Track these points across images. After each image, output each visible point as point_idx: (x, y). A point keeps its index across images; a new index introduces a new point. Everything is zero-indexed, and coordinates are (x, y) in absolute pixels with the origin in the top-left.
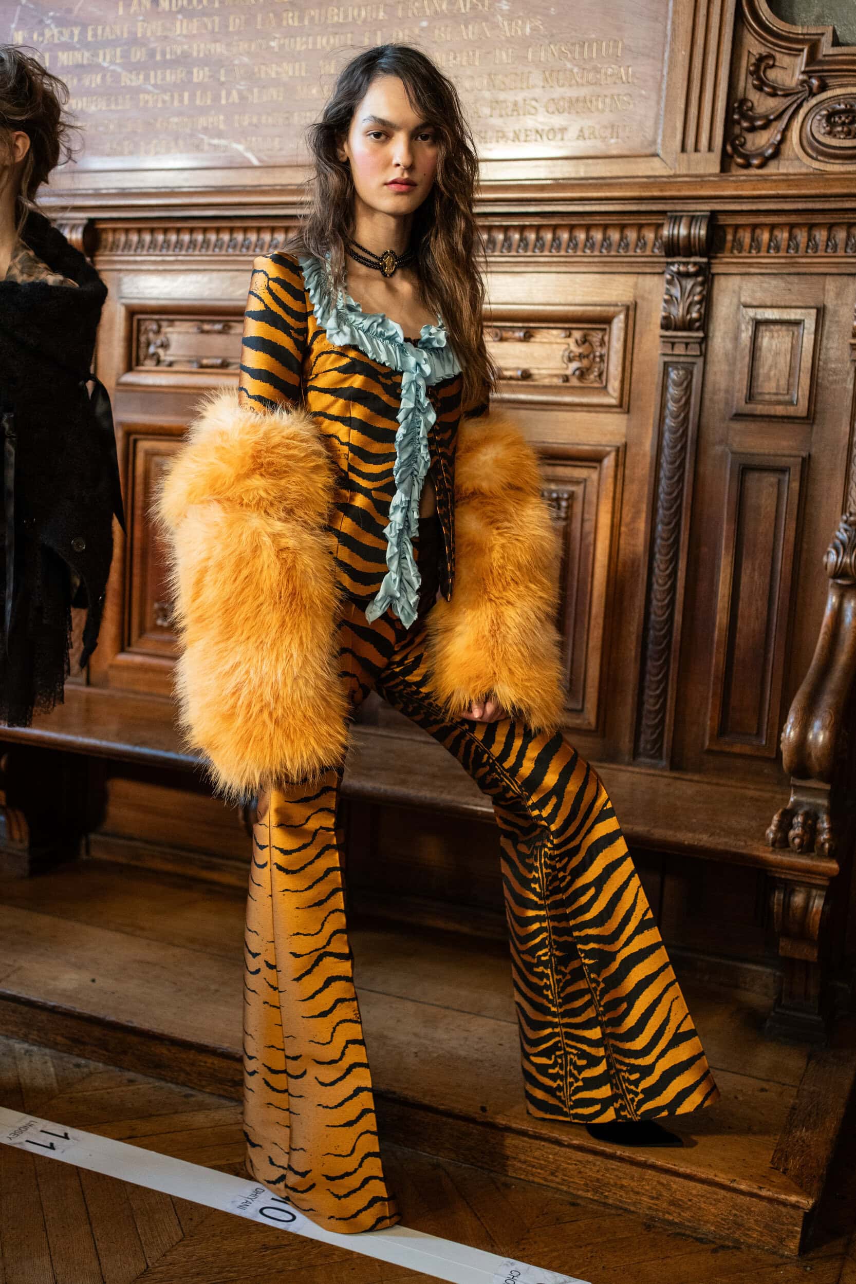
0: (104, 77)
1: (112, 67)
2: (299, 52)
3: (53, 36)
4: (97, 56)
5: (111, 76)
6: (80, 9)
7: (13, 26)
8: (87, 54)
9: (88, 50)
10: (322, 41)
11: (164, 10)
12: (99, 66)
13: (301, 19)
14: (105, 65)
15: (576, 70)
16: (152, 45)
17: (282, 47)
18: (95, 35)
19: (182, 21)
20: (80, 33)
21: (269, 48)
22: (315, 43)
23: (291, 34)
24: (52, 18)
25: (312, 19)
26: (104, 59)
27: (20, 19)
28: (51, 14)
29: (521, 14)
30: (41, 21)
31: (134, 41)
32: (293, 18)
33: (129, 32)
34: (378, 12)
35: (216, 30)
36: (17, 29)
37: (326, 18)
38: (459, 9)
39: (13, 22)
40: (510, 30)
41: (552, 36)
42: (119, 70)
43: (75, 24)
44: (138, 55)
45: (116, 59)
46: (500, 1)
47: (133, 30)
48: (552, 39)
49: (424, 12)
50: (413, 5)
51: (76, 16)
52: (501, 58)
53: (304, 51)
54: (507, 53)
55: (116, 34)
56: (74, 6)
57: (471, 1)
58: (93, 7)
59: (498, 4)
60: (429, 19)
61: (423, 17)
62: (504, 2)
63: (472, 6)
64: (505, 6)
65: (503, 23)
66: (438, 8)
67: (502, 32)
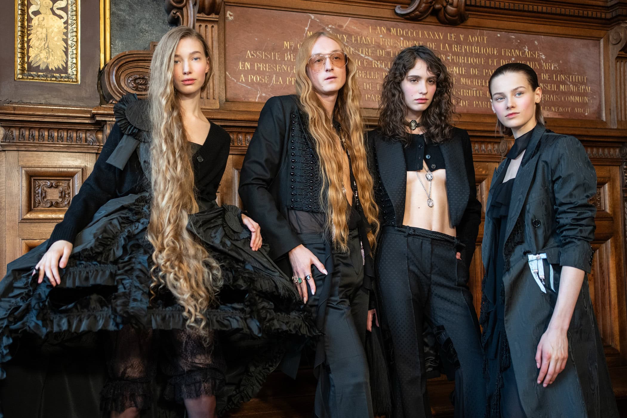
0: (362, 63)
1: (366, 57)
2: (461, 64)
4: (359, 51)
5: (366, 62)
6: (346, 26)
7: (306, 29)
8: (351, 49)
9: (353, 47)
10: (471, 60)
11: (394, 34)
12: (359, 55)
13: (461, 49)
14: (363, 56)
15: (571, 86)
16: (388, 50)
17: (453, 60)
18: (356, 40)
19: (403, 41)
20: (347, 38)
21: (447, 59)
22: (468, 61)
23: (457, 54)
24: (330, 28)
25: (466, 50)
26: (362, 53)
27: (311, 26)
28: (330, 26)
29: (550, 61)
31: (379, 46)
32: (457, 48)
33: (375, 42)
34: (494, 51)
37: (472, 50)
38: (526, 56)
39: (307, 27)
40: (546, 67)
41: (562, 71)
42: (370, 59)
43: (345, 34)
44: (379, 52)
45: (368, 53)
46: (541, 55)
47: (378, 41)
48: (562, 72)
49: (513, 55)
50: (508, 51)
51: (345, 30)
52: (544, 77)
53: (463, 63)
54: (546, 75)
55: (368, 42)
56: (343, 24)
57: (531, 53)
58: (354, 27)
59: (541, 56)
60: (515, 58)
61: (513, 56)
62: (543, 55)
63: (531, 55)
64: (544, 57)
65: (543, 63)
66: (518, 54)
67: (543, 67)
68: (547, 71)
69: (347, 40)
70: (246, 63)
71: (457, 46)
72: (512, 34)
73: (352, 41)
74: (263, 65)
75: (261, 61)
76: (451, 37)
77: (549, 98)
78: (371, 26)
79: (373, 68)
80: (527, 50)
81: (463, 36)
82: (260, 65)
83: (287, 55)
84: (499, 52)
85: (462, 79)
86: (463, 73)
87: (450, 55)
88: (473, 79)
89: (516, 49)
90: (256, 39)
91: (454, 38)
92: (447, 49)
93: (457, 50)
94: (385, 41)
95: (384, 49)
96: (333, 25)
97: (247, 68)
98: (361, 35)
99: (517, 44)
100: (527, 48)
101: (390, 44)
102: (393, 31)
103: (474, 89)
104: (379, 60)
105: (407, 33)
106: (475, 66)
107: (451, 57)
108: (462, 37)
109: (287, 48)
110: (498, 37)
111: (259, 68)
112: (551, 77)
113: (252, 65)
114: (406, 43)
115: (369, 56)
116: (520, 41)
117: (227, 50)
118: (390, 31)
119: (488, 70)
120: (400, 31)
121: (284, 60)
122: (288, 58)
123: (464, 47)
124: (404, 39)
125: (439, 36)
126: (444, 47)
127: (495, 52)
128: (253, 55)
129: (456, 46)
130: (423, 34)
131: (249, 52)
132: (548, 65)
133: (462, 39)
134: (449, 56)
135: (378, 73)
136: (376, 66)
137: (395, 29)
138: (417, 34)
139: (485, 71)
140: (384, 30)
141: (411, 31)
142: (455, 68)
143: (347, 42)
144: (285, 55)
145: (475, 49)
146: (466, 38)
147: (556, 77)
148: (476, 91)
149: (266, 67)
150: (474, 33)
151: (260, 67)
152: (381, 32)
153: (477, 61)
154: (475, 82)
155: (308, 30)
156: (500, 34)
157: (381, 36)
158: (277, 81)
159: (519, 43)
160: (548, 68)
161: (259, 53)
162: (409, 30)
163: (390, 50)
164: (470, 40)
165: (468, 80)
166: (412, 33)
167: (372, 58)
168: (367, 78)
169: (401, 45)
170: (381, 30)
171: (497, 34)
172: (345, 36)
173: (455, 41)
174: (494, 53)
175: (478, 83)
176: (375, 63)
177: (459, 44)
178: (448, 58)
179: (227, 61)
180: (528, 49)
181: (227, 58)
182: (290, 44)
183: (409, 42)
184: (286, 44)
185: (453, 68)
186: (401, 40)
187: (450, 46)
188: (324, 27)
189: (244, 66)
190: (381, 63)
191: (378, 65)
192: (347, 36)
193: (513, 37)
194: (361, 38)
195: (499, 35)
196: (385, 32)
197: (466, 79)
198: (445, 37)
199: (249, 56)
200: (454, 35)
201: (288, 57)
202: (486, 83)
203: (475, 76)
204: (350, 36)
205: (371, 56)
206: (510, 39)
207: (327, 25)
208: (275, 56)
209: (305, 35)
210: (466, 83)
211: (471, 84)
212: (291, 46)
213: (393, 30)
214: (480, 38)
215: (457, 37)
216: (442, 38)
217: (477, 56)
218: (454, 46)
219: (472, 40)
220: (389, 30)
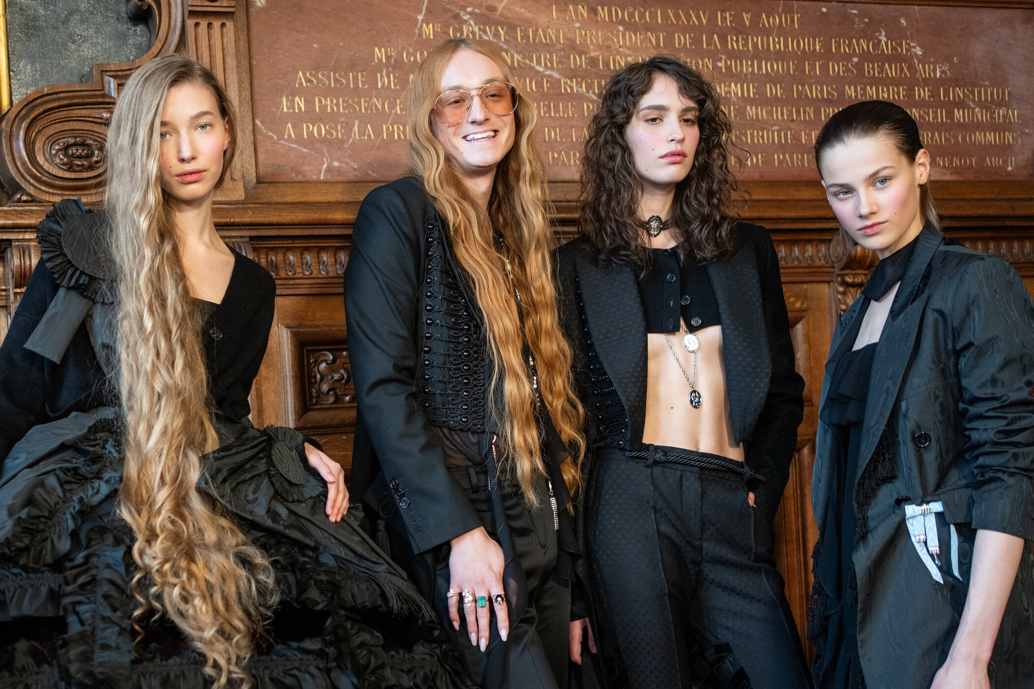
0: (539, 85)
1: (548, 72)
2: (746, 75)
3: (473, 33)
4: (531, 60)
5: (547, 82)
6: (504, 8)
7: (420, 18)
8: (517, 56)
9: (519, 53)
10: (766, 67)
11: (603, 19)
12: (532, 68)
13: (746, 45)
14: (541, 70)
15: (977, 110)
16: (593, 54)
17: (728, 68)
18: (526, 37)
19: (624, 35)
20: (506, 33)
21: (715, 67)
22: (760, 68)
23: (737, 56)
24: (470, 14)
25: (755, 45)
26: (539, 63)
27: (429, 11)
28: (469, 9)
29: (932, 60)
30: (456, 16)
31: (572, 47)
32: (737, 42)
33: (565, 38)
34: (814, 45)
35: (662, 45)
36: (426, 21)
37: (768, 45)
38: (882, 51)
39: (420, 13)
40: (925, 72)
42: (556, 75)
43: (502, 25)
44: (577, 61)
45: (552, 64)
46: (914, 47)
47: (570, 36)
48: (956, 81)
49: (854, 50)
50: (844, 42)
51: (501, 16)
52: (919, 95)
53: (750, 74)
54: (924, 91)
55: (551, 38)
56: (496, 4)
57: (892, 44)
58: (521, 8)
59: (913, 50)
60: (859, 56)
61: (854, 54)
62: (918, 48)
63: (893, 48)
64: (919, 51)
65: (918, 66)
66: (865, 48)
67: (919, 73)
68: (926, 82)
69: (507, 38)
70: (297, 99)
71: (737, 39)
72: (853, 5)
73: (516, 39)
74: (332, 101)
75: (327, 92)
76: (724, 19)
78: (556, 4)
79: (562, 94)
80: (883, 39)
81: (749, 15)
82: (326, 100)
83: (382, 77)
84: (826, 46)
85: (748, 108)
86: (752, 95)
87: (724, 57)
88: (772, 109)
89: (860, 38)
90: (316, 46)
91: (731, 21)
92: (716, 45)
93: (738, 46)
94: (586, 34)
95: (585, 53)
96: (475, 7)
97: (299, 108)
98: (536, 24)
99: (862, 26)
100: (883, 33)
101: (597, 41)
102: (603, 13)
103: (775, 128)
104: (576, 77)
105: (631, 16)
106: (774, 79)
107: (726, 63)
108: (746, 17)
109: (380, 60)
110: (823, 13)
111: (323, 108)
112: (934, 94)
113: (309, 103)
114: (630, 38)
115: (552, 69)
116: (870, 19)
117: (256, 71)
118: (596, 13)
119: (803, 86)
120: (616, 11)
121: (376, 88)
122: (383, 84)
123: (753, 40)
124: (626, 29)
125: (700, 20)
126: (710, 41)
127: (818, 47)
128: (310, 81)
129: (735, 38)
130: (665, 16)
131: (300, 74)
132: (929, 67)
133: (747, 23)
134: (721, 62)
135: (572, 105)
136: (569, 90)
137: (606, 9)
138: (653, 16)
139: (797, 87)
140: (583, 11)
141: (640, 11)
142: (733, 84)
143: (506, 42)
144: (377, 77)
145: (776, 43)
146: (756, 20)
147: (947, 93)
148: (779, 131)
149: (338, 105)
150: (773, 8)
151: (326, 106)
152: (577, 16)
153: (778, 67)
154: (777, 114)
155: (423, 21)
156: (825, 7)
157: (578, 25)
158: (362, 133)
159: (866, 23)
160: (929, 74)
161: (322, 75)
162: (635, 9)
163: (597, 53)
164: (764, 24)
165: (762, 111)
166: (642, 16)
167: (560, 74)
168: (550, 116)
169: (619, 42)
170: (576, 11)
171: (822, 7)
172: (502, 30)
173: (732, 27)
174: (815, 49)
175: (782, 114)
176: (566, 83)
177: (741, 33)
178: (719, 64)
179: (256, 97)
180: (886, 36)
181: (257, 89)
182: (386, 53)
183: (635, 34)
184: (379, 53)
185: (730, 86)
186: (619, 31)
187: (723, 39)
188: (457, 11)
189: (292, 106)
190: (579, 84)
191: (571, 88)
192: (505, 28)
193: (854, 11)
194: (535, 32)
195: (824, 10)
196: (585, 15)
197: (757, 108)
198: (712, 19)
199: (301, 84)
200: (730, 15)
201: (384, 80)
202: (800, 113)
203: (775, 101)
204: (511, 28)
205: (558, 70)
206: (847, 18)
207: (464, 8)
208: (355, 79)
209: (417, 31)
210: (757, 115)
211: (768, 118)
212: (388, 58)
213: (603, 10)
214: (786, 19)
215: (737, 18)
216: (704, 22)
217: (780, 56)
218: (732, 39)
219: (769, 23)
220: (593, 11)
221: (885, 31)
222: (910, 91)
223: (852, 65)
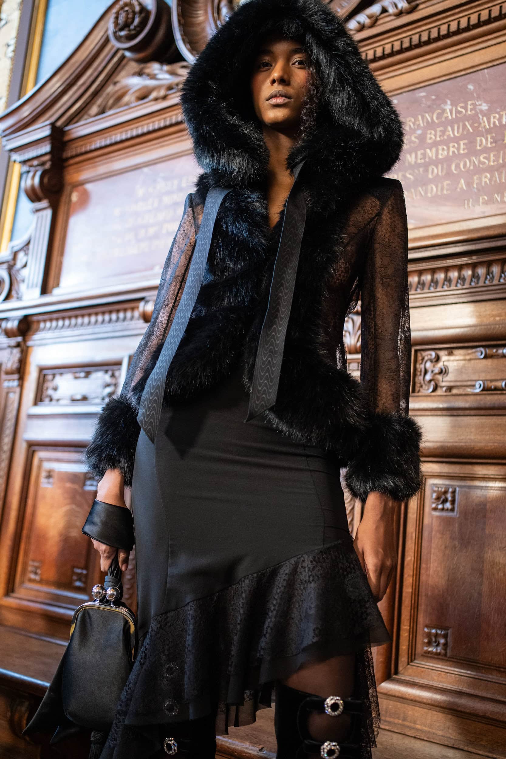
29: (498, 110)
40: (489, 123)
46: (480, 105)
50: (410, 121)
54: (487, 139)
57: (456, 109)
59: (479, 107)
61: (419, 127)
62: (484, 104)
63: (457, 112)
64: (485, 107)
65: (482, 119)
66: (430, 120)
67: (482, 125)
68: (488, 131)
72: (422, 89)
77: (490, 180)
80: (448, 107)
99: (429, 103)
100: (449, 102)
112: (497, 140)
116: (437, 96)
132: (493, 117)
159: (433, 100)
160: (492, 123)
180: (452, 105)
193: (423, 93)
206: (417, 101)
221: (451, 101)
222: (472, 143)
223: (415, 137)
